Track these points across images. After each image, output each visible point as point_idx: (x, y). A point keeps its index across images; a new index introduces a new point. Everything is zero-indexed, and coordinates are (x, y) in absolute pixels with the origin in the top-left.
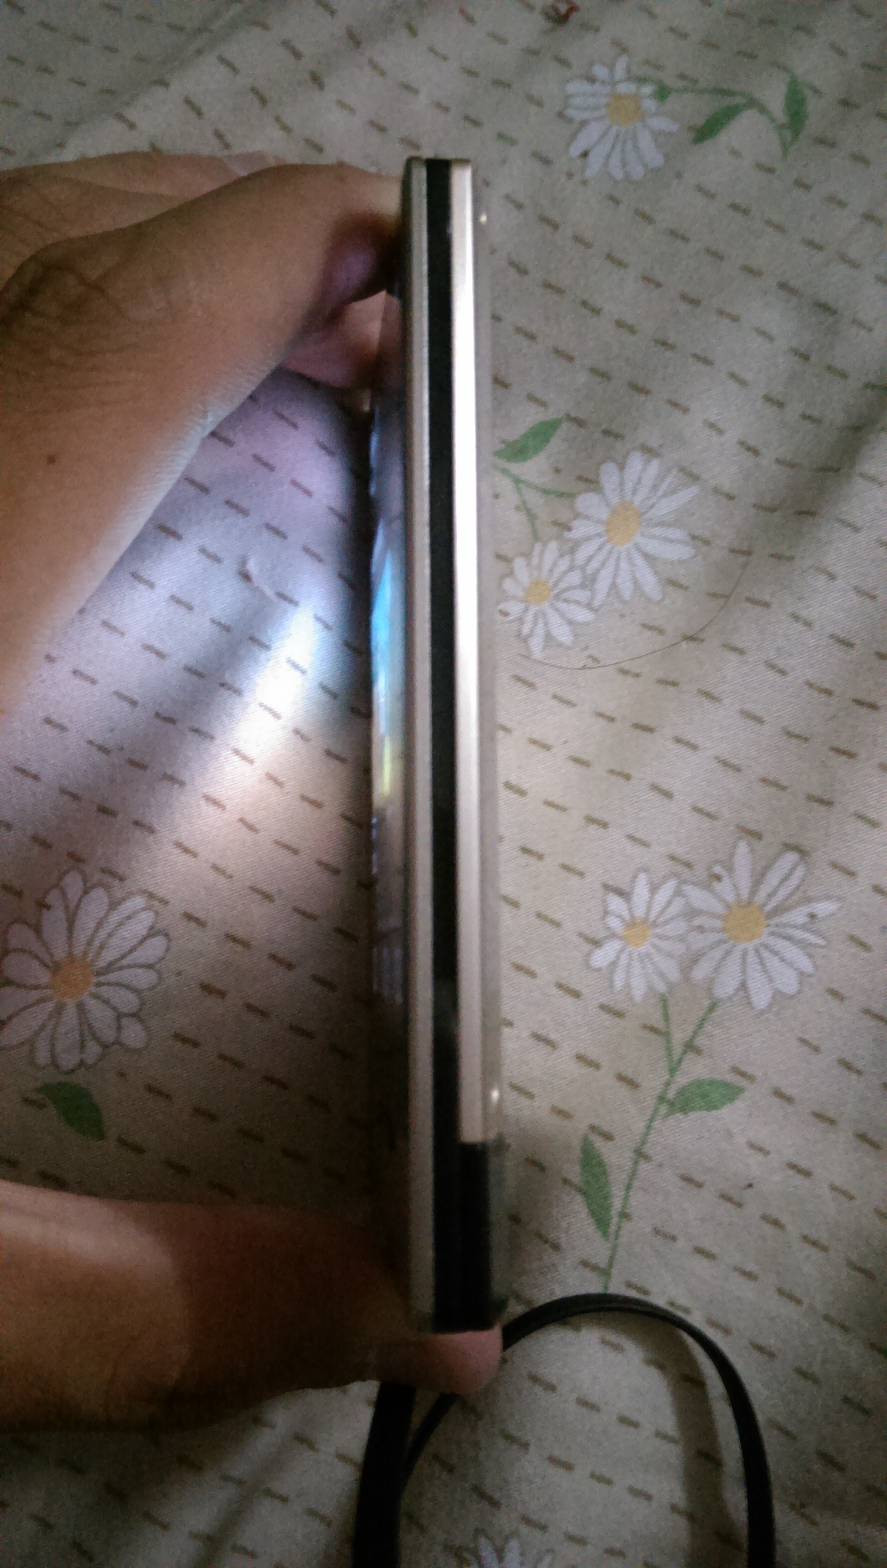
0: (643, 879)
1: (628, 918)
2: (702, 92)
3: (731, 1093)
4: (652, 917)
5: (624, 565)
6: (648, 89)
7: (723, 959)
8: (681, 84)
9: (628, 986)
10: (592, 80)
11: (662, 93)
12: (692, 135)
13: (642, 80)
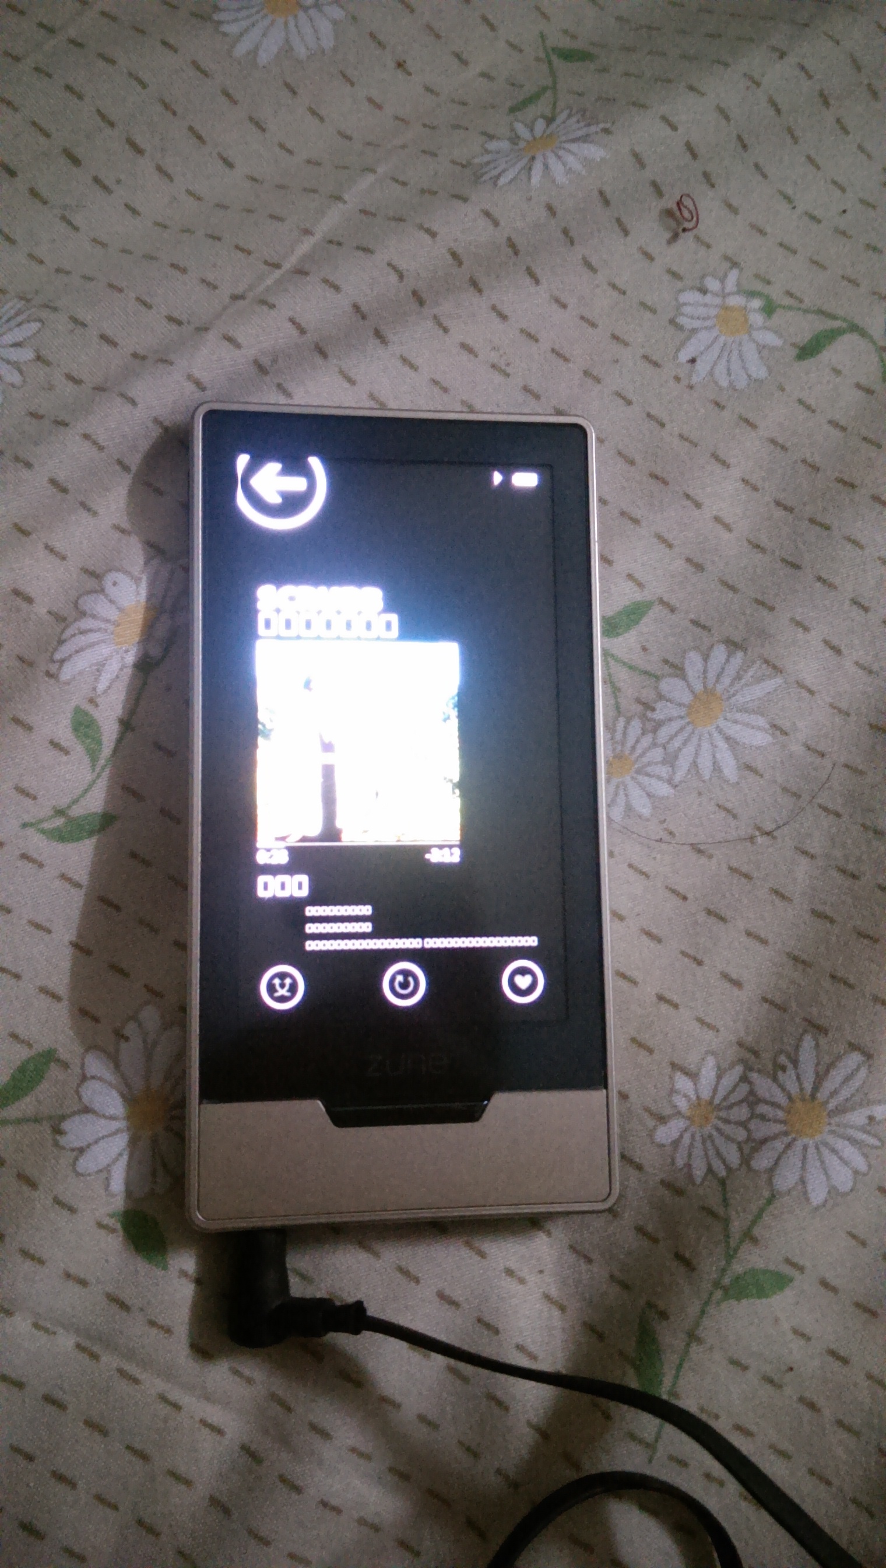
0: (711, 1061)
1: (694, 1097)
2: (806, 311)
3: (781, 1281)
4: (717, 1101)
5: (706, 745)
6: (756, 303)
7: (784, 1151)
8: (787, 301)
9: (688, 1166)
10: (704, 291)
11: (769, 309)
12: (795, 352)
13: (752, 294)
